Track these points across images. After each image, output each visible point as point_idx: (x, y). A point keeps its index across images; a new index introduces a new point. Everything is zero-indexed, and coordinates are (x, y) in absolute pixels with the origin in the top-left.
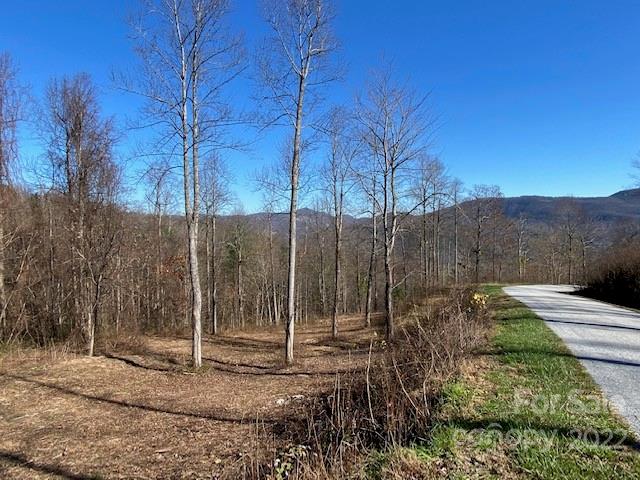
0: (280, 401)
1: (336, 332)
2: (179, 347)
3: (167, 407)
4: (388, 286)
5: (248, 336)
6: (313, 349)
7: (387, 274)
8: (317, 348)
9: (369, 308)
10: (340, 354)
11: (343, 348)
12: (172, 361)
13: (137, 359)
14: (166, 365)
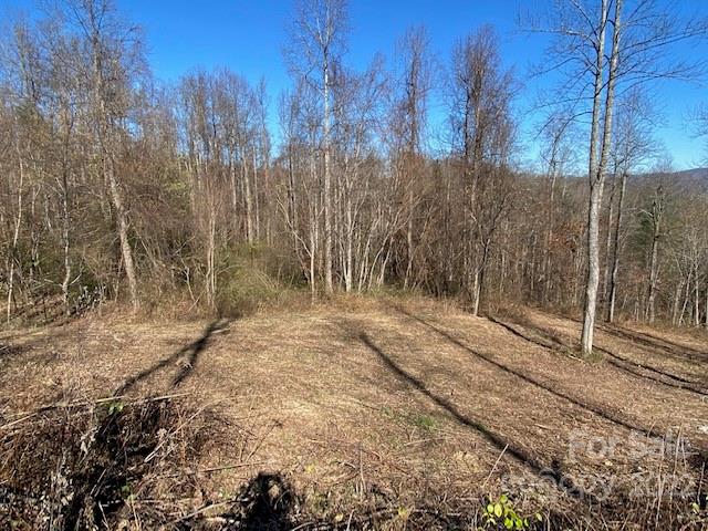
2: (566, 327)
3: (549, 385)
12: (554, 339)
13: (520, 329)
14: (550, 342)
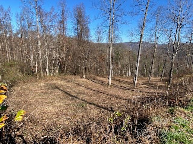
0: (134, 97)
1: (150, 82)
2: (104, 79)
4: (171, 69)
5: (121, 79)
6: (142, 85)
7: (172, 65)
8: (143, 85)
9: (163, 76)
10: (151, 88)
11: (152, 87)
12: (102, 82)
